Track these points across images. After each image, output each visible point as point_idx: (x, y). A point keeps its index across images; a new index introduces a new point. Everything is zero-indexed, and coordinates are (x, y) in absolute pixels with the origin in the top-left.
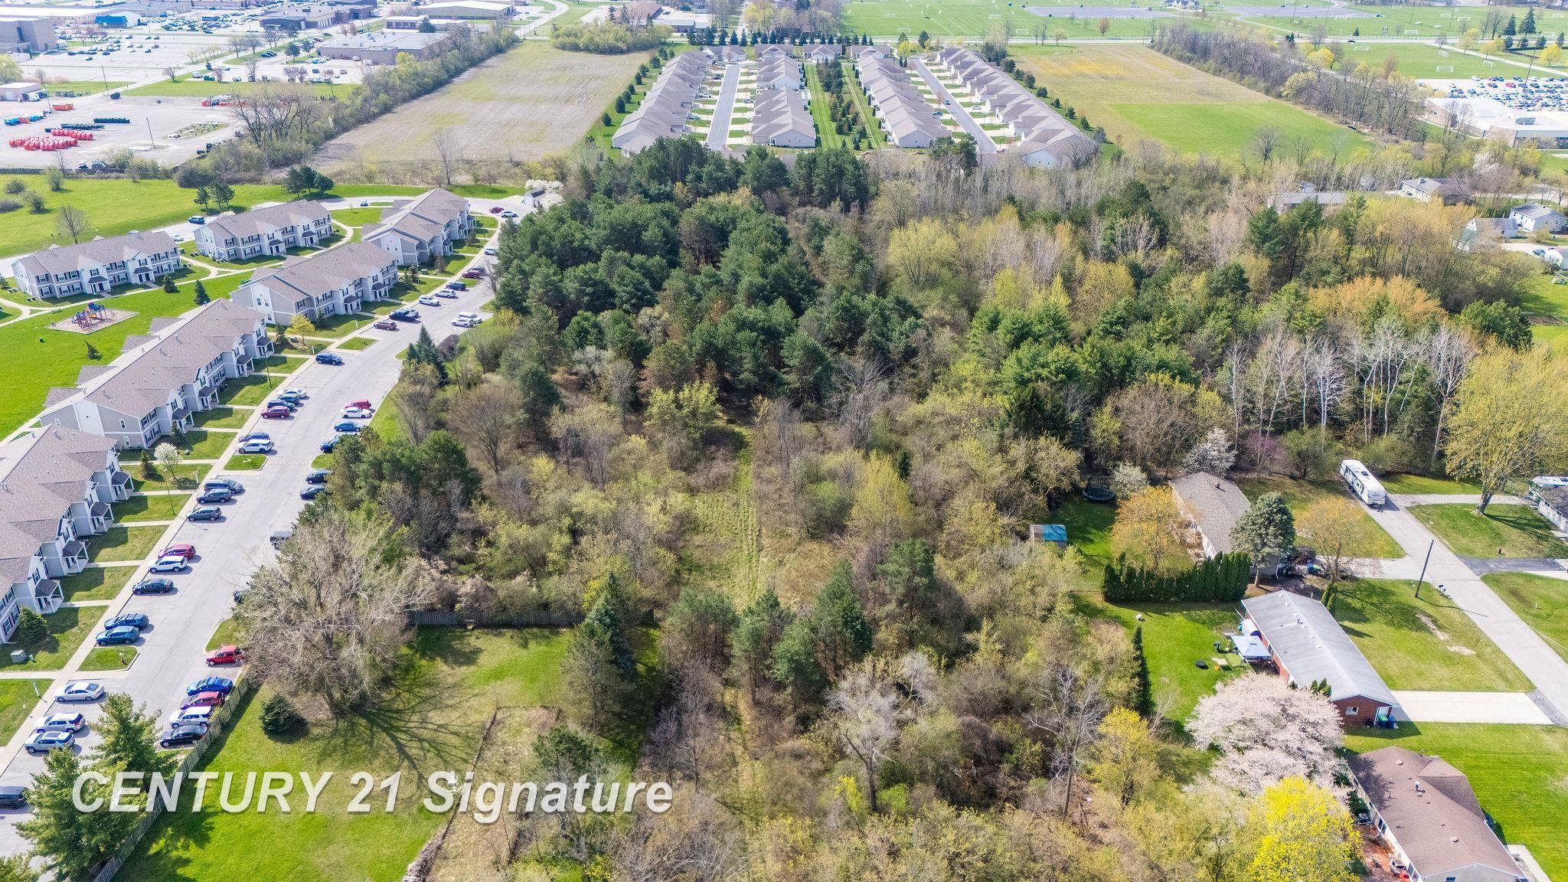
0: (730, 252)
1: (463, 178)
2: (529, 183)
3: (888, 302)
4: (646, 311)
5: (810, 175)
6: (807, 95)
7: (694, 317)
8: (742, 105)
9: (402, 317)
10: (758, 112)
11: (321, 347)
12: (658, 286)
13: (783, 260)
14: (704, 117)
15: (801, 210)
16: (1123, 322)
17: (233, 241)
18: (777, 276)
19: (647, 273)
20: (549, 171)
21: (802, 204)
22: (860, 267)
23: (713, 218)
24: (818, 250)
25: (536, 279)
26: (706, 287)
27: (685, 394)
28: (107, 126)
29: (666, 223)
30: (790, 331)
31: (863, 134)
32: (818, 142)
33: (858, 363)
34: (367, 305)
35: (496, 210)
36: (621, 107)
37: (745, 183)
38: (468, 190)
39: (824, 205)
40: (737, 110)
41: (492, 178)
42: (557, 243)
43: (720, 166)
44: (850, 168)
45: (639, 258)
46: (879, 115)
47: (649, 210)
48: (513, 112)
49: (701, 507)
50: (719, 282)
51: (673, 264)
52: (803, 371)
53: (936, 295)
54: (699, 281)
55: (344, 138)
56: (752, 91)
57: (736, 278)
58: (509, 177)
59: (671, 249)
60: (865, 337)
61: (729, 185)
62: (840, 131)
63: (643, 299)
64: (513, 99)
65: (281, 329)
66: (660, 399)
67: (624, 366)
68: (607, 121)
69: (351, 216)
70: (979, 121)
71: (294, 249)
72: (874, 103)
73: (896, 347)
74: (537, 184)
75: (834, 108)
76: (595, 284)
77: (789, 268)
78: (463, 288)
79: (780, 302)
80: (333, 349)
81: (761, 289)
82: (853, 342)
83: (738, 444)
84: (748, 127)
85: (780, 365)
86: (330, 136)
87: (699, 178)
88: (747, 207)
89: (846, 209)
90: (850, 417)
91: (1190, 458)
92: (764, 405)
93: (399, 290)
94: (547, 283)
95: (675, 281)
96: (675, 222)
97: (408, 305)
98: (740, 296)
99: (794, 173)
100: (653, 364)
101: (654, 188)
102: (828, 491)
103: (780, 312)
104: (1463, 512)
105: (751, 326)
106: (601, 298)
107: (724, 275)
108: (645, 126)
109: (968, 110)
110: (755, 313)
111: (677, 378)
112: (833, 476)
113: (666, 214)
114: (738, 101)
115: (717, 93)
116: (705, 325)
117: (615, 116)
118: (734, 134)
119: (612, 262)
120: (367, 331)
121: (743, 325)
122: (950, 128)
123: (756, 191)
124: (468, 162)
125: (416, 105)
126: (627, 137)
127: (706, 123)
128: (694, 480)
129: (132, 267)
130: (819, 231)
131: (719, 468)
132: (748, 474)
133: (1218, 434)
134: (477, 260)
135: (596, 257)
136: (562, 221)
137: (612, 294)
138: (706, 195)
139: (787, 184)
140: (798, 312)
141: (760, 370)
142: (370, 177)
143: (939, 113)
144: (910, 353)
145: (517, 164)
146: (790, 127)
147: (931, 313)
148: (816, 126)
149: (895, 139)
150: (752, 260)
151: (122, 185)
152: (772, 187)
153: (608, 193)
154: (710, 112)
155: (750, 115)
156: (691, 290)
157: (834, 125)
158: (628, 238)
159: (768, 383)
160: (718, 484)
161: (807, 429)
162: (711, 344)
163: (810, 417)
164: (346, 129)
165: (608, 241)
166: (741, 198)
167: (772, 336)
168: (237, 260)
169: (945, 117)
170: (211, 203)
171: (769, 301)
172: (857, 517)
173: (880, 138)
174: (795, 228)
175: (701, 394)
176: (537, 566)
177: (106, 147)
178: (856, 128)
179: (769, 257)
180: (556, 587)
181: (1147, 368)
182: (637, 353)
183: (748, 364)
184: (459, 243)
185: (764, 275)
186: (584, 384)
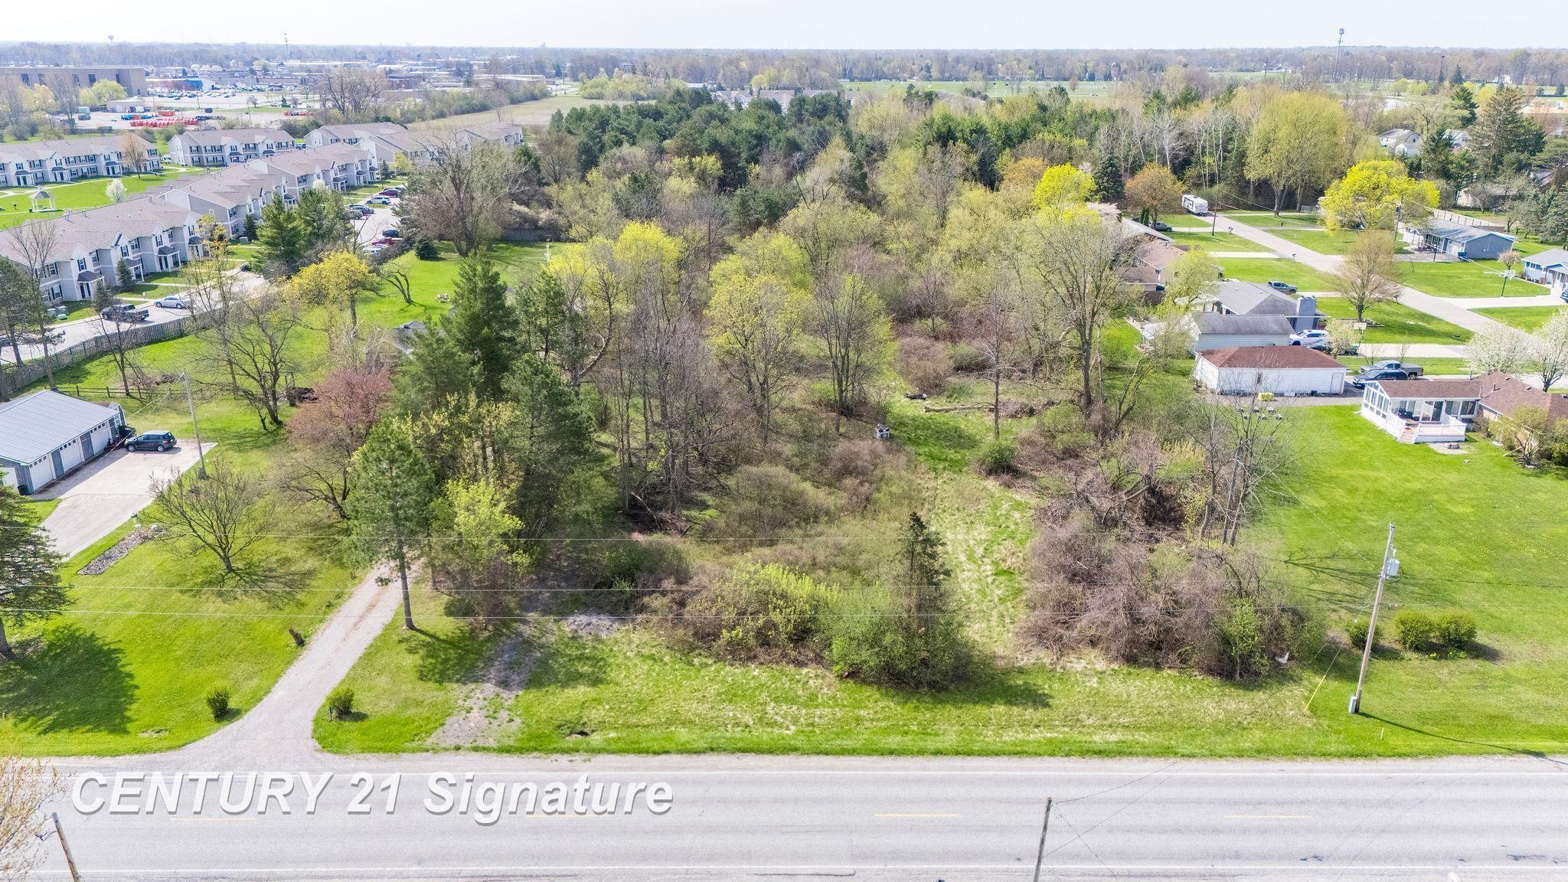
5: (800, 107)
27: (696, 160)
28: (207, 120)
44: (832, 104)
66: (678, 163)
92: (757, 170)
99: (787, 110)
104: (1266, 217)
111: (691, 152)
129: (261, 149)
147: (890, 138)
159: (759, 156)
162: (716, 141)
175: (710, 162)
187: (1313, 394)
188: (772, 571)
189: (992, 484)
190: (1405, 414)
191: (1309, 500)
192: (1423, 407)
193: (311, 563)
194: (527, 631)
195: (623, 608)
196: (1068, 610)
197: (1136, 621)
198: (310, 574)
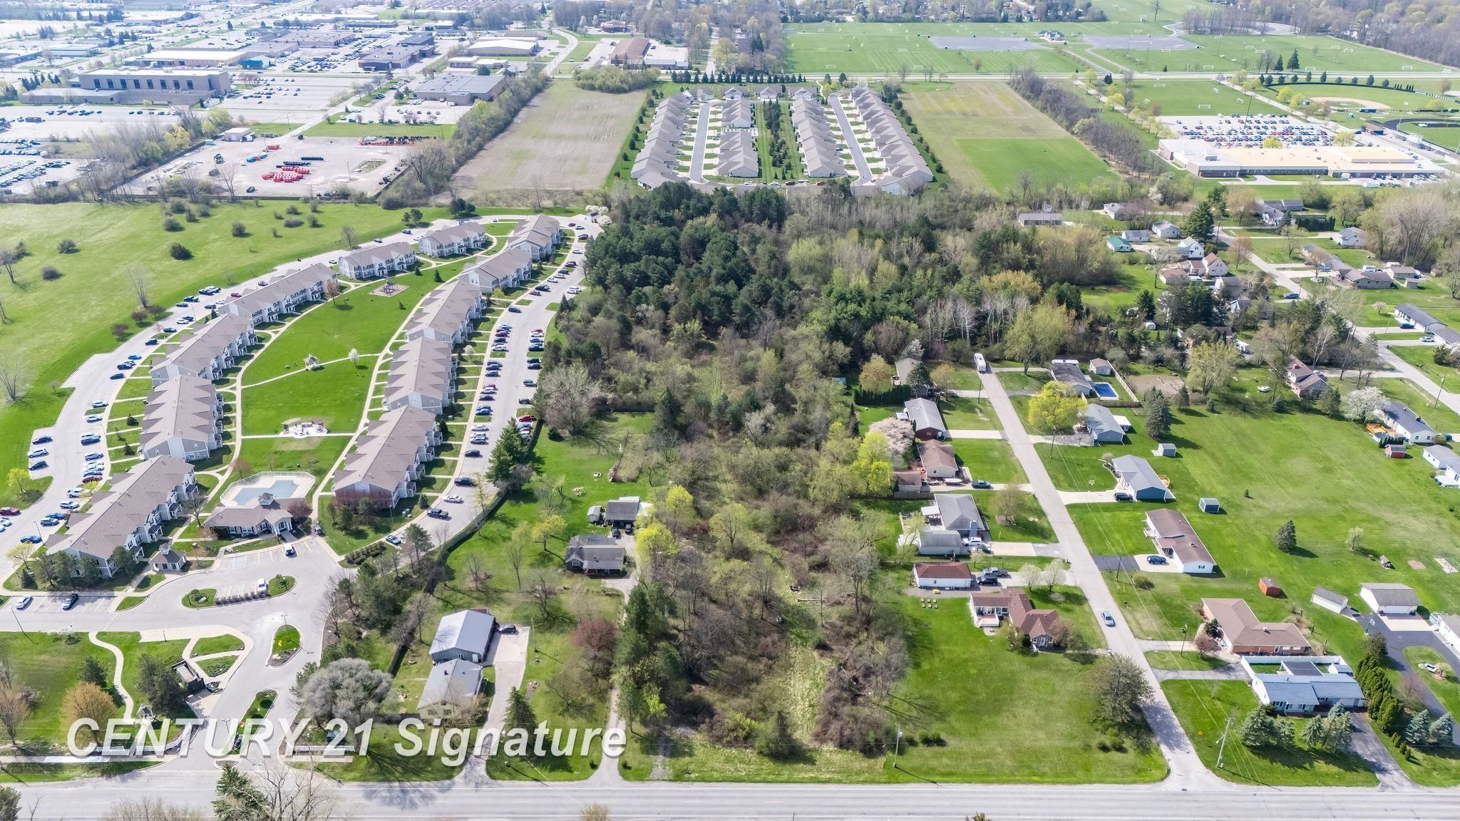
0: (707, 255)
1: (547, 203)
2: (588, 207)
3: (785, 282)
4: (667, 287)
5: (751, 204)
6: (755, 133)
7: (691, 290)
8: (711, 142)
9: (542, 289)
10: (722, 150)
11: (508, 304)
12: (671, 273)
13: (734, 260)
14: (687, 153)
15: (746, 226)
16: (890, 292)
17: (441, 247)
18: (731, 269)
19: (666, 267)
20: (599, 199)
21: (747, 221)
22: (773, 263)
23: (697, 235)
24: (754, 251)
25: (611, 270)
26: (696, 275)
27: (688, 325)
28: (313, 162)
29: (673, 238)
30: (736, 297)
31: (789, 167)
32: (760, 175)
33: (769, 312)
34: (523, 283)
35: (572, 225)
36: (633, 147)
37: (715, 211)
38: (552, 211)
39: (759, 223)
40: (709, 146)
41: (566, 204)
42: (618, 250)
43: (700, 197)
44: (775, 200)
45: (661, 259)
46: (802, 150)
47: (664, 231)
48: (563, 149)
49: (696, 373)
50: (702, 272)
51: (678, 261)
52: (741, 315)
53: (810, 278)
54: (692, 270)
55: (463, 171)
56: (718, 129)
57: (710, 269)
58: (574, 202)
59: (675, 252)
60: (772, 300)
61: (705, 211)
62: (774, 164)
63: (664, 281)
64: (559, 137)
65: (489, 295)
66: (677, 327)
67: (660, 313)
68: (626, 158)
69: (492, 228)
70: (866, 155)
71: (470, 251)
72: (800, 140)
73: (786, 304)
74: (593, 208)
75: (773, 145)
76: (641, 273)
77: (737, 264)
78: (567, 273)
79: (732, 282)
80: (514, 304)
81: (723, 276)
82: (766, 302)
83: (712, 349)
84: (715, 161)
85: (731, 313)
86: (455, 171)
87: (688, 207)
88: (715, 228)
89: (770, 227)
90: (761, 335)
91: (905, 352)
92: (724, 331)
93: (535, 274)
94: (617, 273)
95: (680, 272)
96: (677, 237)
97: (542, 283)
98: (712, 279)
99: (743, 204)
100: (673, 312)
101: (663, 214)
102: (749, 365)
103: (731, 287)
104: (1018, 374)
105: (718, 294)
106: (644, 280)
107: (704, 267)
108: (652, 164)
109: (862, 145)
110: (719, 288)
111: (684, 319)
112: (752, 358)
113: (673, 233)
114: (710, 138)
115: (694, 131)
116: (696, 294)
117: (630, 153)
118: (708, 167)
119: (648, 261)
120: (526, 296)
121: (714, 294)
122: (845, 162)
123: (721, 216)
124: (548, 192)
125: (496, 141)
126: (641, 173)
127: (688, 158)
128: (695, 362)
129: (397, 261)
130: (755, 240)
131: (704, 357)
132: (716, 361)
133: (916, 342)
134: (570, 257)
135: (638, 258)
136: (619, 238)
137: (648, 277)
138: (692, 218)
139: (738, 209)
140: (740, 286)
141: (721, 314)
142: (493, 203)
143: (842, 147)
144: (792, 307)
145: (579, 194)
146: (741, 165)
147: (806, 287)
148: (759, 161)
149: (808, 171)
150: (718, 260)
151: (348, 207)
152: (729, 213)
153: (637, 217)
154: (690, 148)
155: (717, 151)
156: (688, 276)
157: (771, 158)
158: (653, 248)
159: (726, 321)
160: (704, 364)
161: (743, 342)
162: (699, 303)
163: (743, 337)
164: (461, 165)
165: (643, 249)
166: (712, 219)
167: (727, 299)
168: (442, 257)
169: (845, 151)
170: (411, 221)
171: (727, 282)
172: (760, 375)
173: (799, 168)
174: (742, 238)
175: (695, 326)
176: (636, 390)
177: (321, 179)
178: (786, 162)
179: (727, 259)
180: (645, 396)
181: (892, 314)
182: (665, 307)
183: (716, 312)
184: (557, 246)
185: (724, 268)
186: (640, 321)
187: (957, 589)
188: (738, 716)
189: (816, 654)
190: (980, 613)
191: (925, 666)
192: (987, 609)
193: (591, 700)
194: (667, 733)
195: (694, 725)
196: (826, 725)
197: (841, 734)
198: (593, 705)
